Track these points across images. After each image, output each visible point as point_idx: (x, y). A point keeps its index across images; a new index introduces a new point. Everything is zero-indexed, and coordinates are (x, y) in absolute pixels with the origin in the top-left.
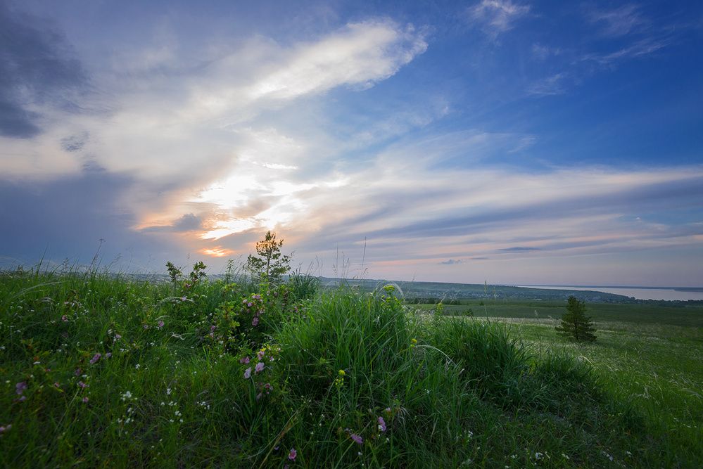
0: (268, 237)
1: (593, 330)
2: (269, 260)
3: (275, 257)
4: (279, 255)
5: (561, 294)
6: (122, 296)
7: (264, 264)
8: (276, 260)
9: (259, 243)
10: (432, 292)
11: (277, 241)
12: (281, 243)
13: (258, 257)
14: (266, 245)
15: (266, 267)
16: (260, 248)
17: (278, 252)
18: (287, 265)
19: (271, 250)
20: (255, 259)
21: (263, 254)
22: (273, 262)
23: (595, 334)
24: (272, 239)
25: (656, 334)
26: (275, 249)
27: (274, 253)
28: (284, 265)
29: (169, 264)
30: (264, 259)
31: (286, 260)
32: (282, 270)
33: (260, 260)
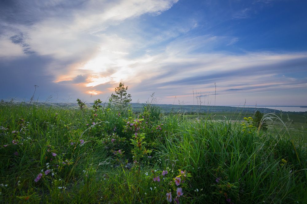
0: (121, 85)
1: (266, 125)
2: (121, 96)
3: (124, 95)
4: (126, 94)
5: (250, 110)
6: (54, 121)
7: (119, 98)
8: (125, 96)
9: (117, 88)
10: (193, 110)
11: (125, 87)
12: (127, 88)
13: (116, 95)
14: (120, 89)
15: (120, 99)
16: (117, 91)
17: (125, 93)
18: (130, 98)
19: (122, 91)
20: (114, 96)
21: (118, 94)
22: (123, 97)
23: (267, 127)
24: (122, 86)
25: (292, 127)
26: (124, 91)
27: (124, 93)
28: (128, 98)
29: (78, 100)
30: (119, 96)
31: (130, 96)
32: (128, 101)
33: (117, 96)
